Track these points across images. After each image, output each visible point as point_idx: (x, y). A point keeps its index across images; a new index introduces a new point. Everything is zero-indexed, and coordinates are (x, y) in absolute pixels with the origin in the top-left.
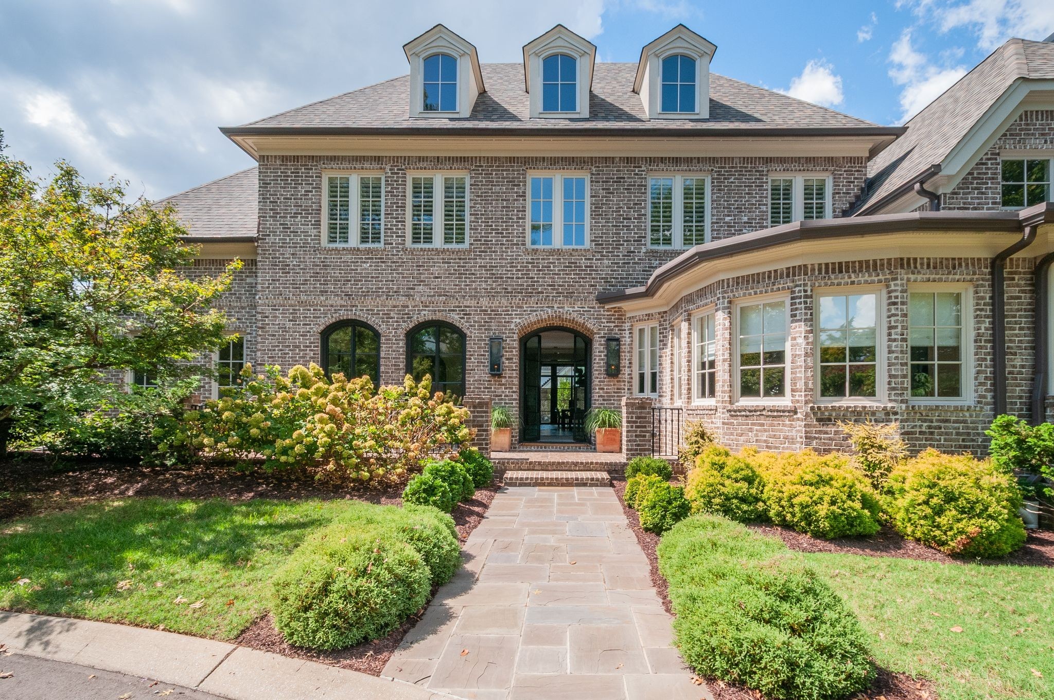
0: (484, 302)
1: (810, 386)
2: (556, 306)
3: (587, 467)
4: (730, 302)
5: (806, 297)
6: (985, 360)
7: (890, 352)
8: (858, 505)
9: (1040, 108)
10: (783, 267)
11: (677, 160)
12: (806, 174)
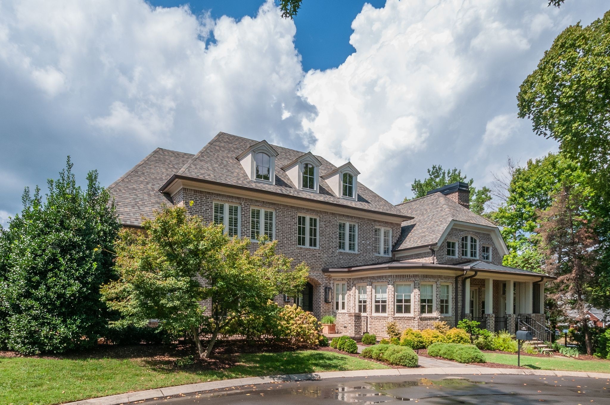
1: (417, 310)
4: (394, 282)
5: (418, 284)
6: (453, 304)
7: (436, 301)
9: (455, 227)
10: (412, 274)
11: (348, 216)
12: (385, 227)
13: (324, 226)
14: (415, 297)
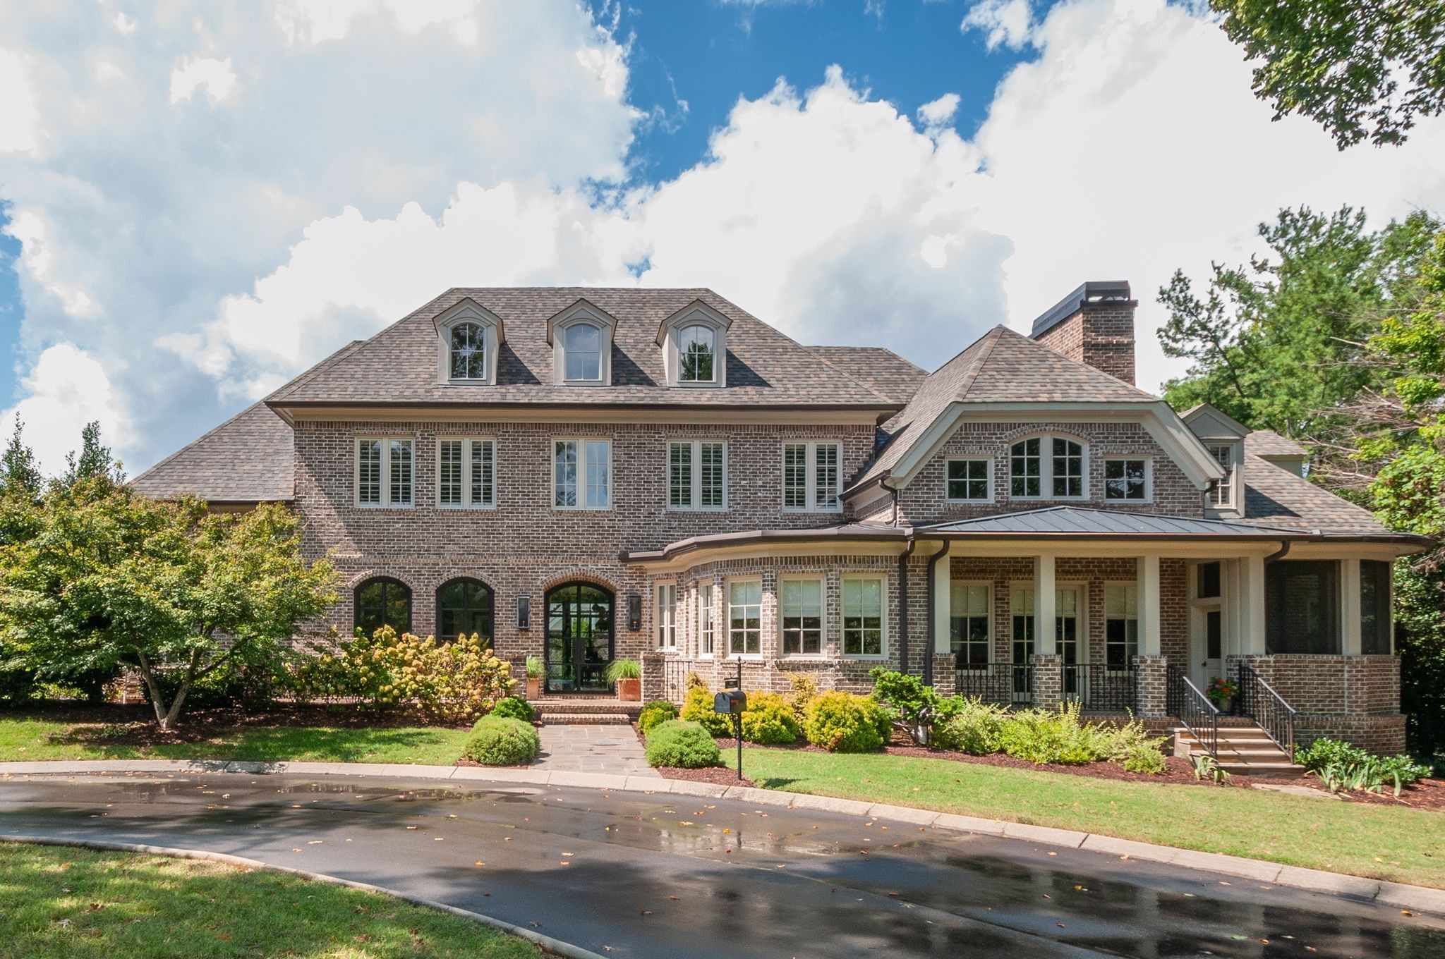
0: (512, 560)
1: (775, 646)
2: (580, 564)
3: (610, 710)
4: (723, 579)
5: (772, 580)
6: (895, 628)
7: (828, 622)
8: (778, 723)
9: (977, 421)
10: (757, 556)
11: (694, 428)
12: (817, 440)
13: (623, 457)
14: (766, 609)
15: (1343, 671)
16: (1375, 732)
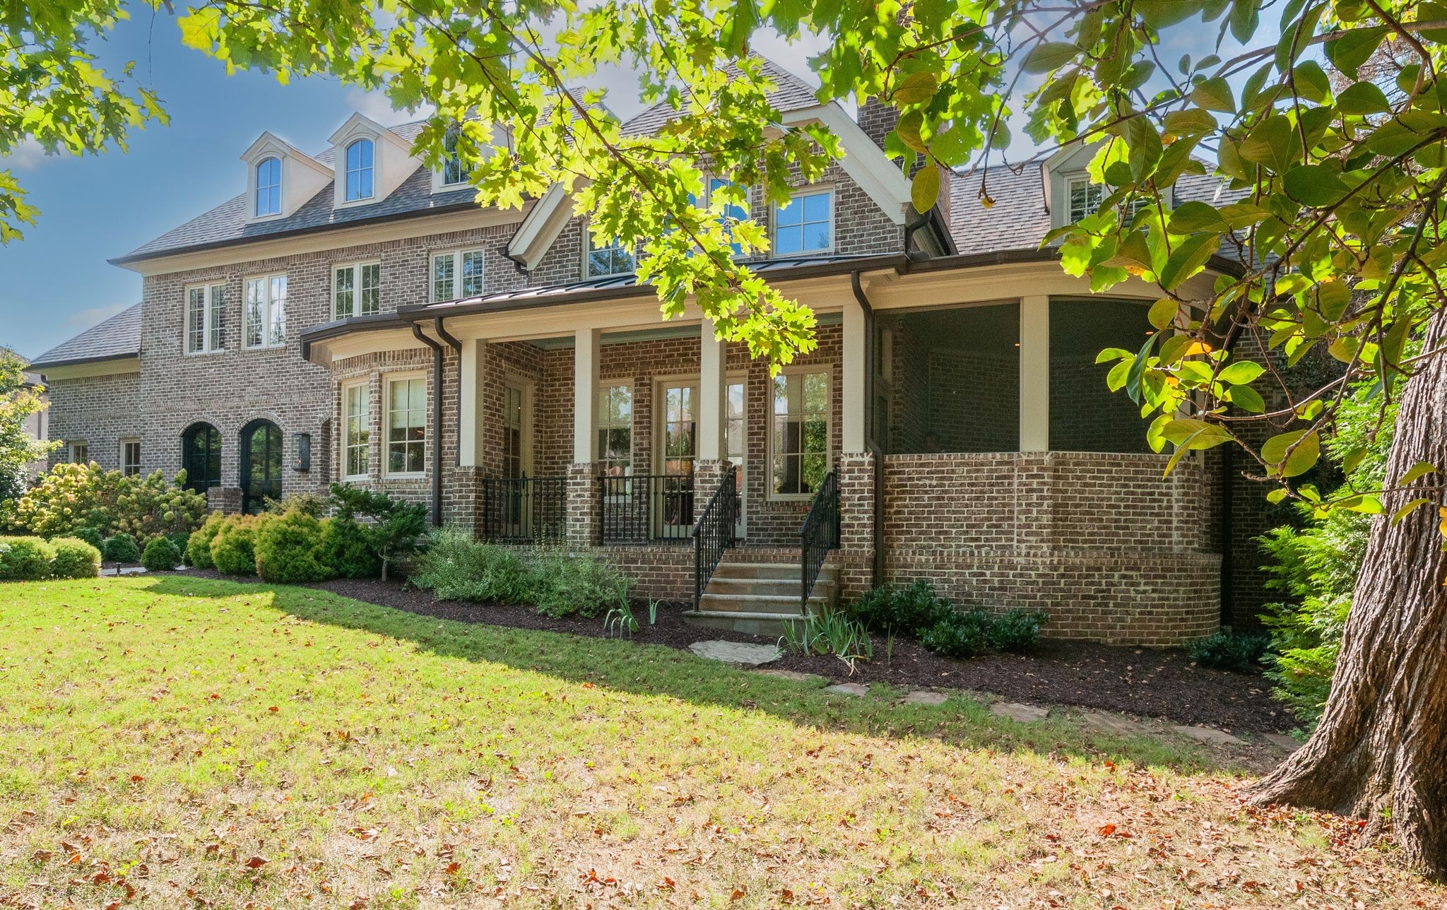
0: (296, 399)
15: (1010, 477)
16: (1063, 576)
